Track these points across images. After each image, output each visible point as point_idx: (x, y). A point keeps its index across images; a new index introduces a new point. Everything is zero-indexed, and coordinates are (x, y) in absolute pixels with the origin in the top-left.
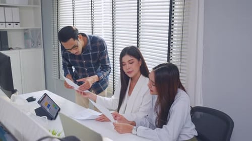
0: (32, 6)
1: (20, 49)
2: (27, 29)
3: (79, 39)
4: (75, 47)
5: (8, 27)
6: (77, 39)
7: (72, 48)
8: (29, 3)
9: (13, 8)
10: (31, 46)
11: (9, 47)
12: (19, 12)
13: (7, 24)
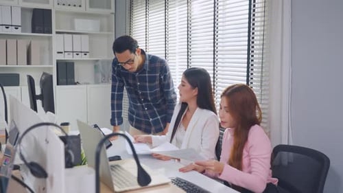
0: (106, 33)
1: (88, 84)
2: (97, 61)
3: (136, 53)
4: (131, 61)
5: (76, 58)
6: (134, 53)
7: (127, 62)
8: (101, 30)
9: (82, 36)
10: (100, 81)
11: (76, 81)
12: (89, 41)
13: (75, 53)
